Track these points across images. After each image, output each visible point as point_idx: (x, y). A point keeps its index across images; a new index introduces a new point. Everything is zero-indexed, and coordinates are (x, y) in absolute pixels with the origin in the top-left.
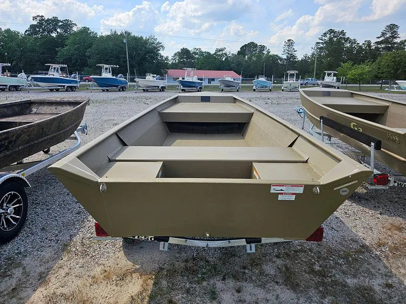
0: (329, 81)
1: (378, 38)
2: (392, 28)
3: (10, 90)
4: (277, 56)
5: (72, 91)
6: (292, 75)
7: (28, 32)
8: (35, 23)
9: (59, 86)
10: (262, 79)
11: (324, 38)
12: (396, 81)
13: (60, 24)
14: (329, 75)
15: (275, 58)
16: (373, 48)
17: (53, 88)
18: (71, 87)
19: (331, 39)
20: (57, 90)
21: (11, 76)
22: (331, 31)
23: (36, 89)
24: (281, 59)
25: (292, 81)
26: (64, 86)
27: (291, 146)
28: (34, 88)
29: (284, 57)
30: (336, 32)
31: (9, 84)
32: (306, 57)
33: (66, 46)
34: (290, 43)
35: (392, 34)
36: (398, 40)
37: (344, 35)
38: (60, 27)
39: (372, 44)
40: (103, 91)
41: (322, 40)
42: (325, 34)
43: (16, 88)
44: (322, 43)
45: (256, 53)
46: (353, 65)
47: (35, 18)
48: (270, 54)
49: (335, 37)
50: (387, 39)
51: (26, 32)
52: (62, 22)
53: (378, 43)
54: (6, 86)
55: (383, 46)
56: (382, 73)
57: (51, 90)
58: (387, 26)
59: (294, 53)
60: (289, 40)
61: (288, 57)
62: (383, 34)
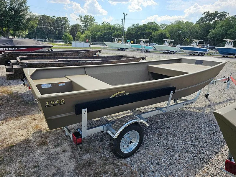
3: (170, 53)
5: (202, 55)
7: (198, 22)
8: (204, 16)
9: (195, 52)
13: (219, 15)
17: (191, 53)
18: (202, 53)
20: (194, 55)
21: (173, 46)
23: (181, 54)
26: (198, 52)
28: (181, 53)
31: (170, 50)
33: (216, 28)
38: (218, 17)
40: (224, 57)
43: (172, 52)
47: (204, 13)
51: (197, 22)
52: (219, 14)
54: (169, 51)
57: (190, 55)
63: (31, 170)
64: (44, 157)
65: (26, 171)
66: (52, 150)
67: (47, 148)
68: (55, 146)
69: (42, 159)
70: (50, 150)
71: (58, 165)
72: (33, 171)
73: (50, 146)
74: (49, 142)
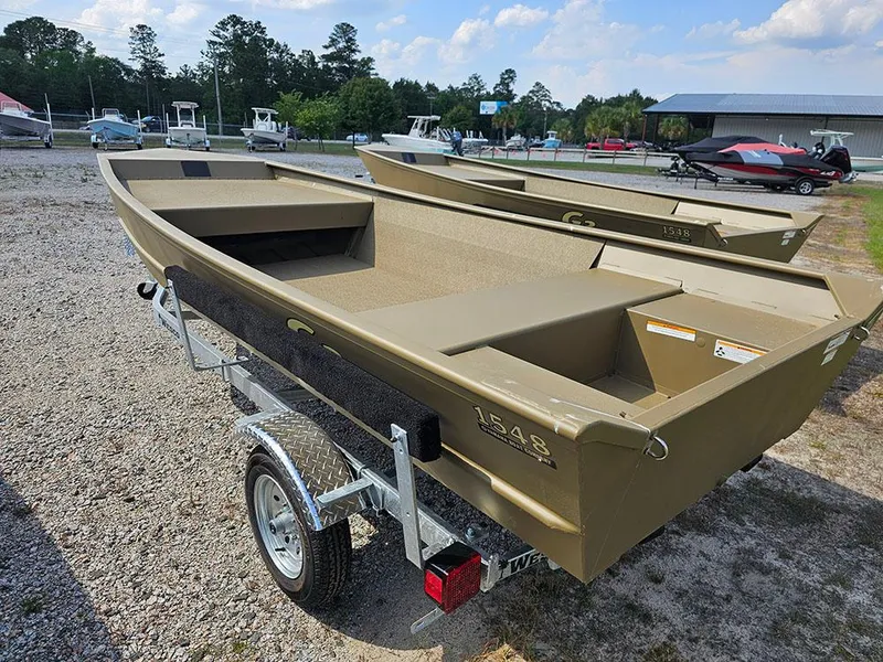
0: (264, 130)
1: (326, 47)
2: (346, 30)
4: (116, 60)
6: (186, 113)
10: (113, 118)
11: (222, 33)
12: (384, 135)
14: (263, 116)
15: (111, 67)
16: (320, 66)
19: (236, 36)
22: (235, 20)
24: (129, 71)
25: (189, 127)
27: (594, 265)
29: (137, 66)
30: (245, 23)
32: (186, 72)
34: (144, 34)
35: (347, 42)
36: (357, 57)
37: (262, 32)
39: (316, 60)
41: (219, 36)
42: (222, 23)
44: (221, 44)
45: (55, 48)
46: (303, 99)
48: (96, 55)
49: (246, 34)
50: (340, 51)
53: (326, 58)
55: (335, 65)
56: (354, 118)
58: (337, 26)
59: (160, 59)
60: (141, 27)
61: (144, 65)
62: (333, 42)
63: (809, 636)
64: (727, 630)
65: (828, 650)
66: (677, 621)
67: (679, 644)
68: (646, 618)
69: (743, 633)
70: (681, 627)
71: (726, 574)
72: (807, 632)
73: (660, 635)
74: (641, 652)
